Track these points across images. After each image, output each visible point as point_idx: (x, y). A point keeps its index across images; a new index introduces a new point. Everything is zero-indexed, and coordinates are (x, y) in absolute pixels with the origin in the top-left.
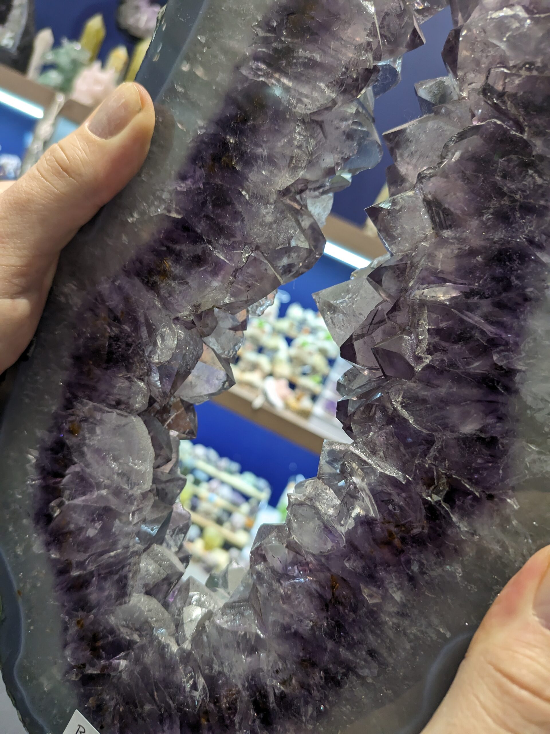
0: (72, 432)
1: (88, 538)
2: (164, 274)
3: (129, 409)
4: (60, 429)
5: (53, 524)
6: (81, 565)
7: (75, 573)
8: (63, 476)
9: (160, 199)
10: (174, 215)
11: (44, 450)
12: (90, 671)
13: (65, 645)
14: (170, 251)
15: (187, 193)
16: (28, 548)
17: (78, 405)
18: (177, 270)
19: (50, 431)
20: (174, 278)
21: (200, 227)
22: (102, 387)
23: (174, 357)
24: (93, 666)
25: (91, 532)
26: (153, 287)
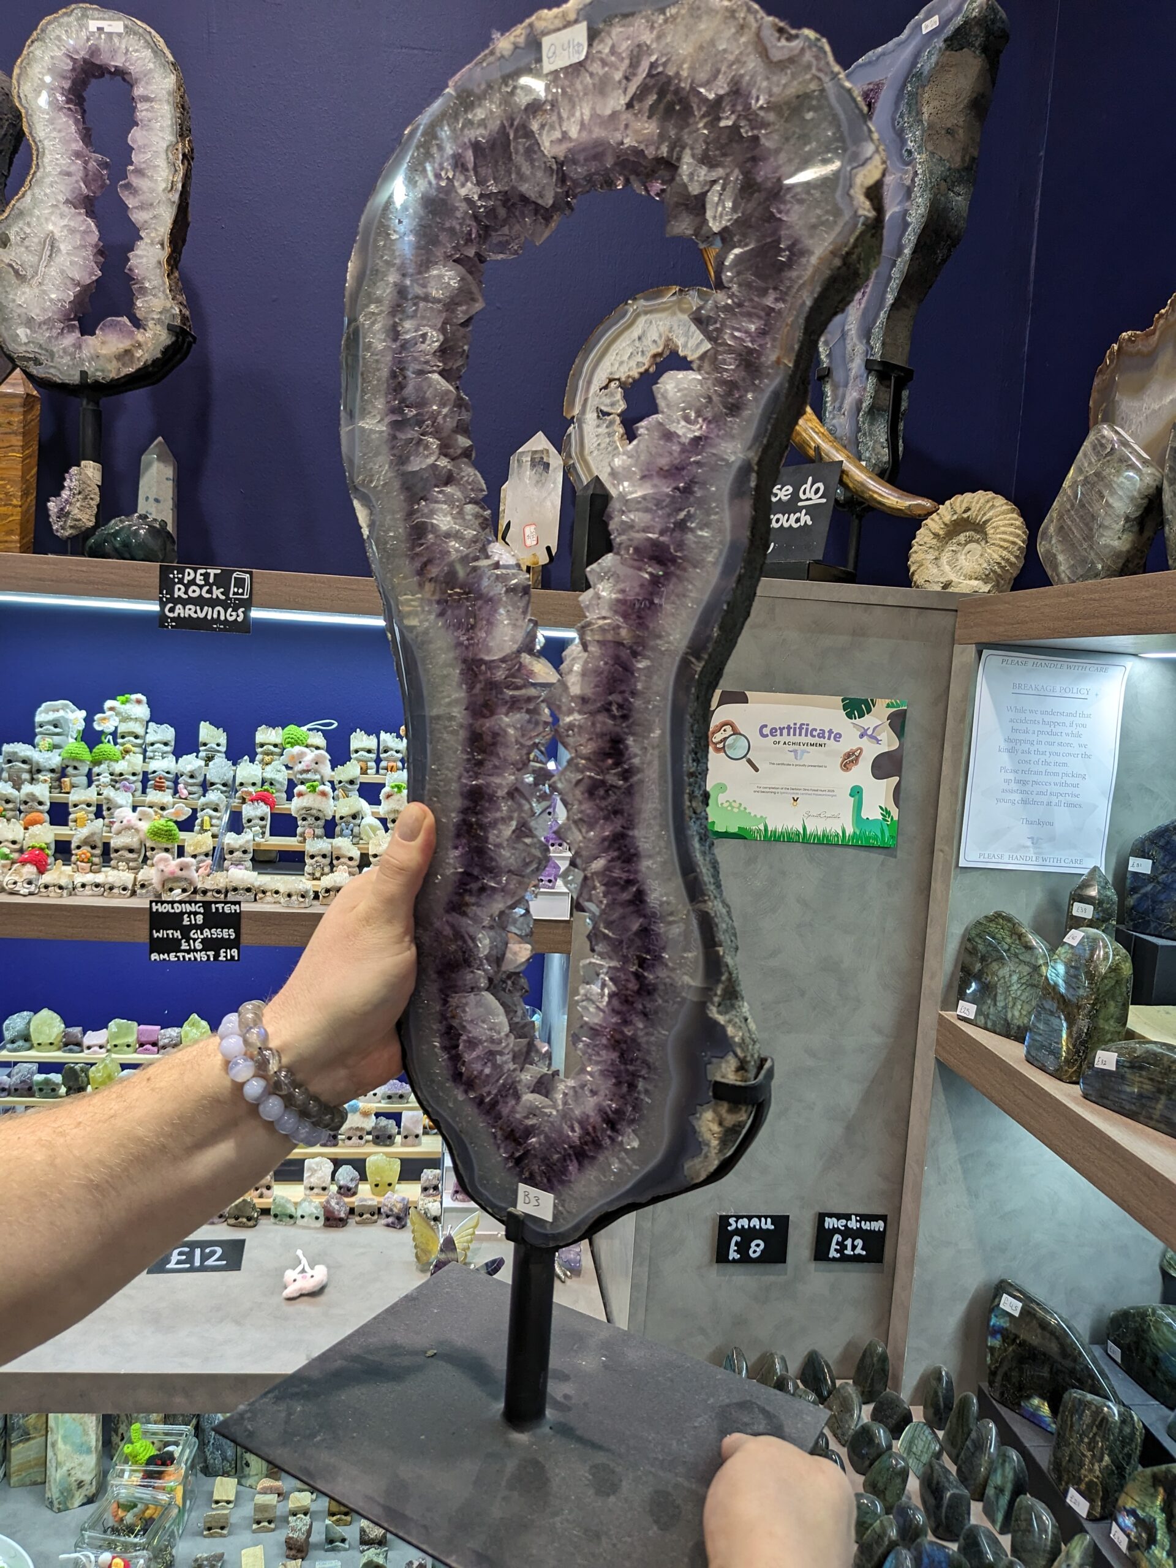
0: (453, 1017)
1: (487, 1075)
2: (467, 905)
3: (480, 989)
4: (446, 1019)
5: (464, 1078)
6: (489, 1093)
7: (487, 1100)
8: (458, 1046)
9: (448, 864)
10: (460, 870)
11: (442, 1036)
12: (517, 1154)
13: (499, 1148)
14: (466, 891)
15: (462, 855)
16: (456, 1100)
17: (450, 999)
18: (473, 900)
19: (441, 1022)
20: (473, 905)
21: (476, 871)
22: (460, 983)
23: (491, 949)
24: (518, 1150)
25: (487, 1071)
26: (464, 914)
